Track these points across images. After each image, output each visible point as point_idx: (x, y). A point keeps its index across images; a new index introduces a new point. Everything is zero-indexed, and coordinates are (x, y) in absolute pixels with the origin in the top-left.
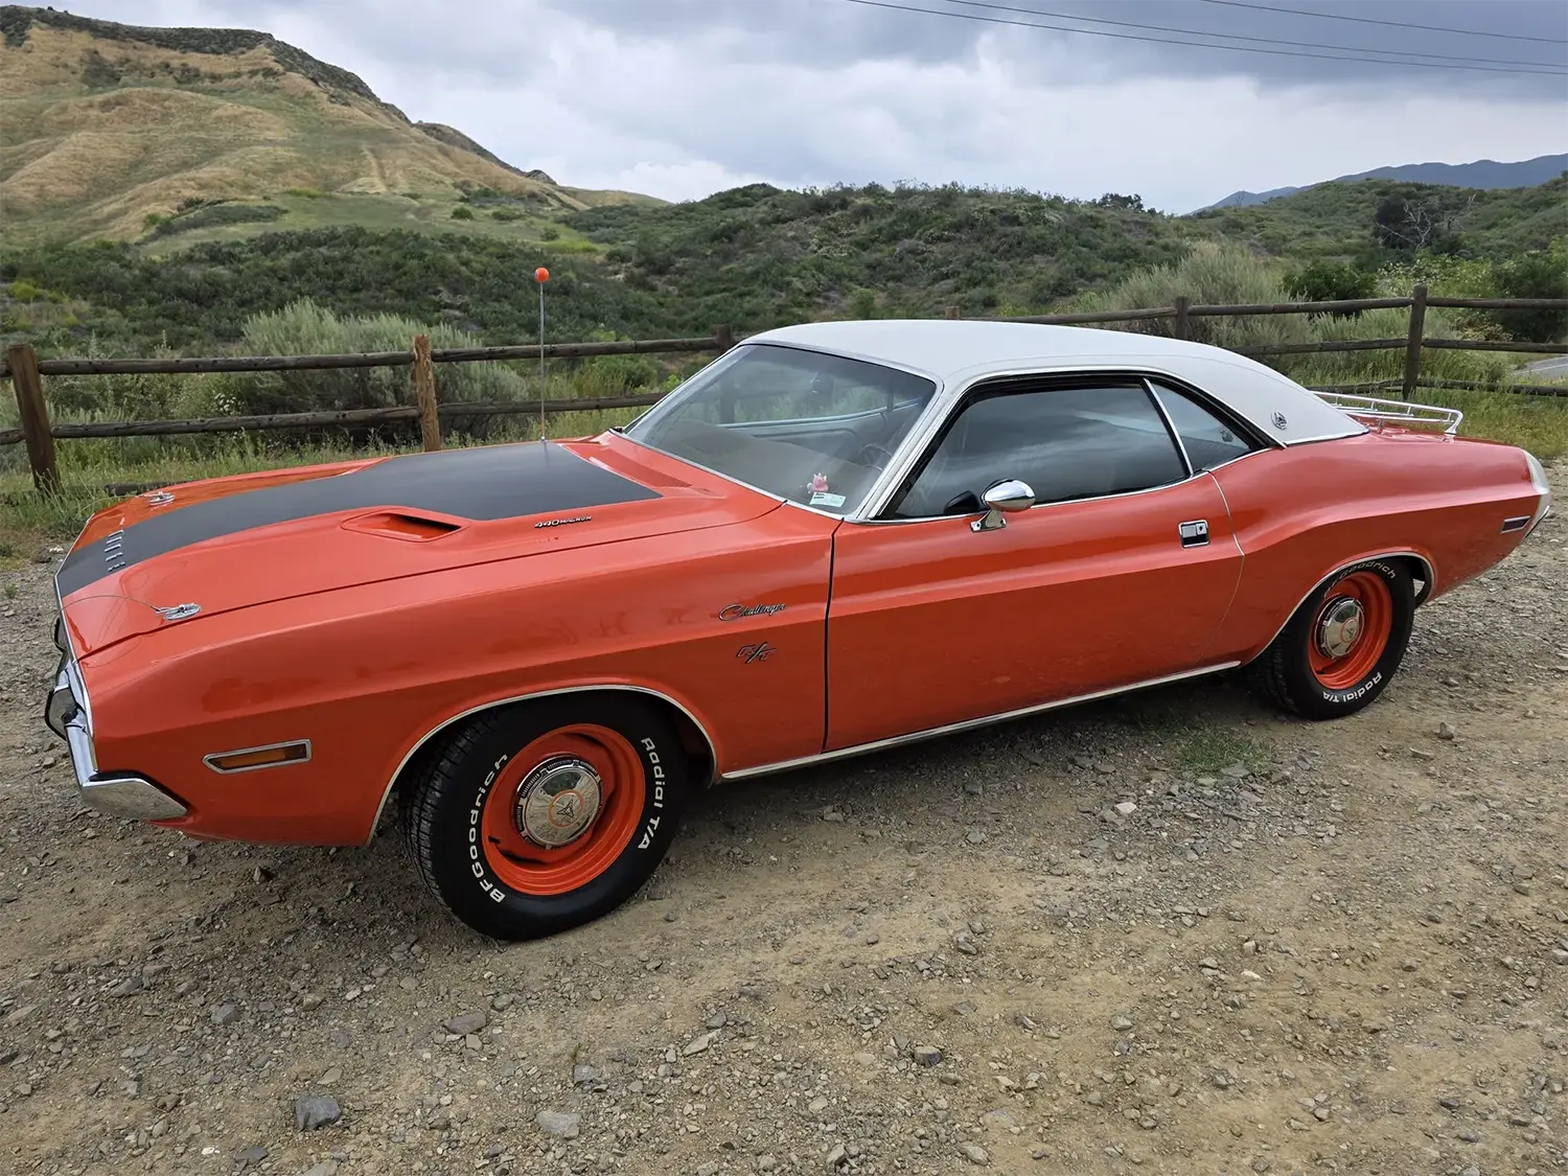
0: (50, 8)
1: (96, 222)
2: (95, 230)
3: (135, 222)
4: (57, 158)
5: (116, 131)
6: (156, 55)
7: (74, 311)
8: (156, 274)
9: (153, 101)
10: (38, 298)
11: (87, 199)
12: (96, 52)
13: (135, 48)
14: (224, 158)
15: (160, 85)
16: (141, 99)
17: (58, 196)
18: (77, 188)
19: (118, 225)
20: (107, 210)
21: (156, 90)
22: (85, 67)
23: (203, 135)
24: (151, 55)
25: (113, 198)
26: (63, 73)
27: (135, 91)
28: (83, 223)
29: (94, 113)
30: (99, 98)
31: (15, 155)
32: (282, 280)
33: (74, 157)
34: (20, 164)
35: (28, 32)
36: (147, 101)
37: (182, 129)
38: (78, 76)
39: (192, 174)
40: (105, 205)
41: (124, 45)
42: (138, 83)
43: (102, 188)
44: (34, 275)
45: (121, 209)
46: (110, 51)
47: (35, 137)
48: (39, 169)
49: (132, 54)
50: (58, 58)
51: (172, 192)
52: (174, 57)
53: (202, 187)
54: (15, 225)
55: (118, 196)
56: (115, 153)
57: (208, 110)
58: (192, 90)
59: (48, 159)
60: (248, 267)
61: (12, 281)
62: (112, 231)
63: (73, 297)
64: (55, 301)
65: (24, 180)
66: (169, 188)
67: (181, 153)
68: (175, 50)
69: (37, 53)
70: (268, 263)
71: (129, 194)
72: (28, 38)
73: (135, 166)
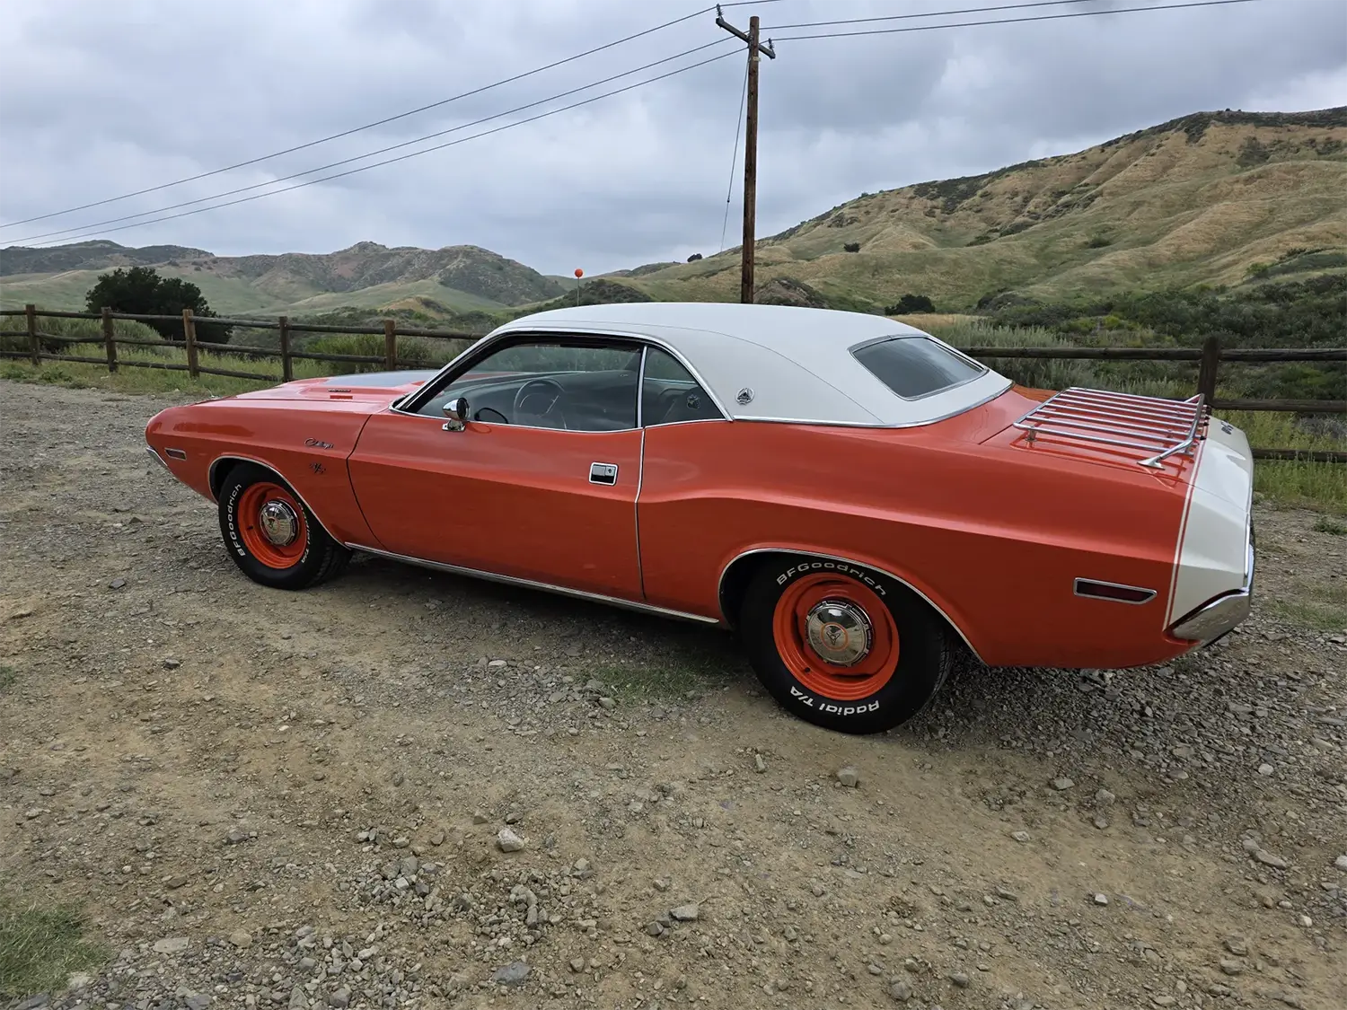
0: (1228, 110)
1: (1211, 271)
2: (1208, 278)
3: (1241, 270)
4: (1197, 224)
5: (1251, 199)
6: (1302, 134)
7: (1141, 337)
8: (1215, 310)
9: (1288, 173)
10: (1120, 327)
11: (1211, 253)
12: (1255, 139)
13: (1289, 130)
14: (1337, 214)
15: (1304, 158)
16: (1280, 171)
17: (1189, 252)
18: (1206, 245)
19: (1226, 274)
20: (1224, 261)
21: (1295, 163)
22: (1242, 152)
23: (1326, 196)
24: (1300, 134)
25: (1233, 251)
26: (1224, 158)
27: (1276, 166)
28: (1201, 272)
29: (1238, 187)
30: (1246, 174)
31: (1167, 224)
32: (1325, 316)
33: (1211, 222)
34: (1170, 230)
35: (1206, 131)
36: (1285, 172)
37: (1308, 193)
38: (1234, 159)
39: (1302, 229)
40: (1222, 258)
41: (1280, 129)
42: (1284, 159)
43: (1225, 244)
44: (1123, 310)
45: (1234, 261)
46: (1265, 136)
47: (1187, 210)
48: (1181, 234)
49: (1284, 136)
50: (1223, 147)
51: (1281, 245)
52: (1320, 134)
53: (1309, 239)
54: (1151, 275)
55: (1236, 250)
56: (1245, 217)
57: (1336, 174)
58: (1329, 159)
59: (1191, 226)
60: (1297, 305)
61: (1106, 314)
62: (1221, 278)
63: (1145, 326)
64: (1131, 329)
65: (1168, 242)
66: (1279, 242)
67: (1299, 213)
68: (1323, 126)
69: (1209, 145)
70: (1319, 301)
71: (1243, 249)
72: (1205, 135)
73: (1258, 225)
